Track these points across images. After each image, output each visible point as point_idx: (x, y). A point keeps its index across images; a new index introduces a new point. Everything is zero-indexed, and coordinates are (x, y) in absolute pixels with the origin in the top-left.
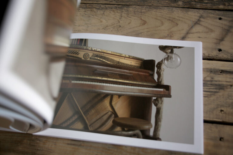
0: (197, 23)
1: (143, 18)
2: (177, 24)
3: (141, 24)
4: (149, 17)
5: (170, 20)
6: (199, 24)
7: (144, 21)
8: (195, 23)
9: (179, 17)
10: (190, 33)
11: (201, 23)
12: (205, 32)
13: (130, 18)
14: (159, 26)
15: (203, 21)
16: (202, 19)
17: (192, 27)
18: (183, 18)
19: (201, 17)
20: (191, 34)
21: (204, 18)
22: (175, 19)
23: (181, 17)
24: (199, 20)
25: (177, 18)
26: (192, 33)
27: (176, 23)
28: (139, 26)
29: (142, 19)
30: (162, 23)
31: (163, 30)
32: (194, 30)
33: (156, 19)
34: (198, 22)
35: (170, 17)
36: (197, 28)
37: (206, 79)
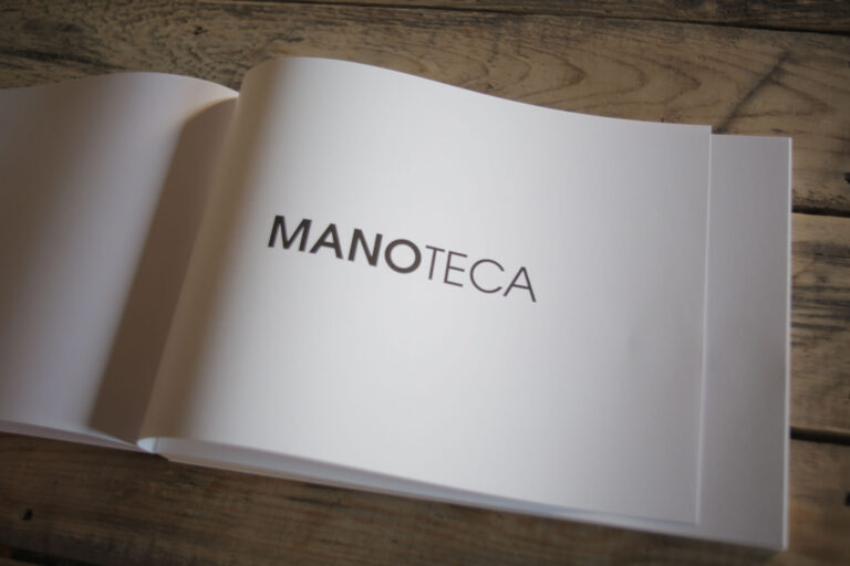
0: (771, 78)
1: (571, 60)
2: (697, 84)
3: (567, 82)
4: (595, 54)
5: (669, 67)
6: (778, 83)
7: (575, 68)
8: (762, 78)
9: (705, 58)
10: (742, 116)
11: (786, 80)
12: (798, 114)
13: (526, 57)
14: (632, 90)
15: (792, 74)
16: (788, 67)
17: (751, 95)
18: (718, 60)
19: (786, 57)
20: (749, 120)
21: (794, 62)
22: (687, 62)
23: (711, 58)
24: (777, 70)
25: (696, 59)
26: (750, 116)
27: (694, 80)
28: (558, 88)
29: (567, 64)
30: (643, 80)
31: (646, 103)
32: (758, 104)
33: (622, 63)
34: (774, 77)
35: (671, 58)
36: (772, 98)
37: (798, 280)
